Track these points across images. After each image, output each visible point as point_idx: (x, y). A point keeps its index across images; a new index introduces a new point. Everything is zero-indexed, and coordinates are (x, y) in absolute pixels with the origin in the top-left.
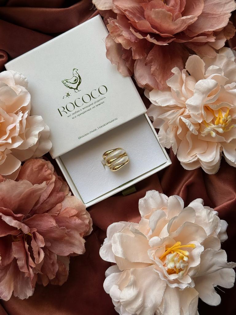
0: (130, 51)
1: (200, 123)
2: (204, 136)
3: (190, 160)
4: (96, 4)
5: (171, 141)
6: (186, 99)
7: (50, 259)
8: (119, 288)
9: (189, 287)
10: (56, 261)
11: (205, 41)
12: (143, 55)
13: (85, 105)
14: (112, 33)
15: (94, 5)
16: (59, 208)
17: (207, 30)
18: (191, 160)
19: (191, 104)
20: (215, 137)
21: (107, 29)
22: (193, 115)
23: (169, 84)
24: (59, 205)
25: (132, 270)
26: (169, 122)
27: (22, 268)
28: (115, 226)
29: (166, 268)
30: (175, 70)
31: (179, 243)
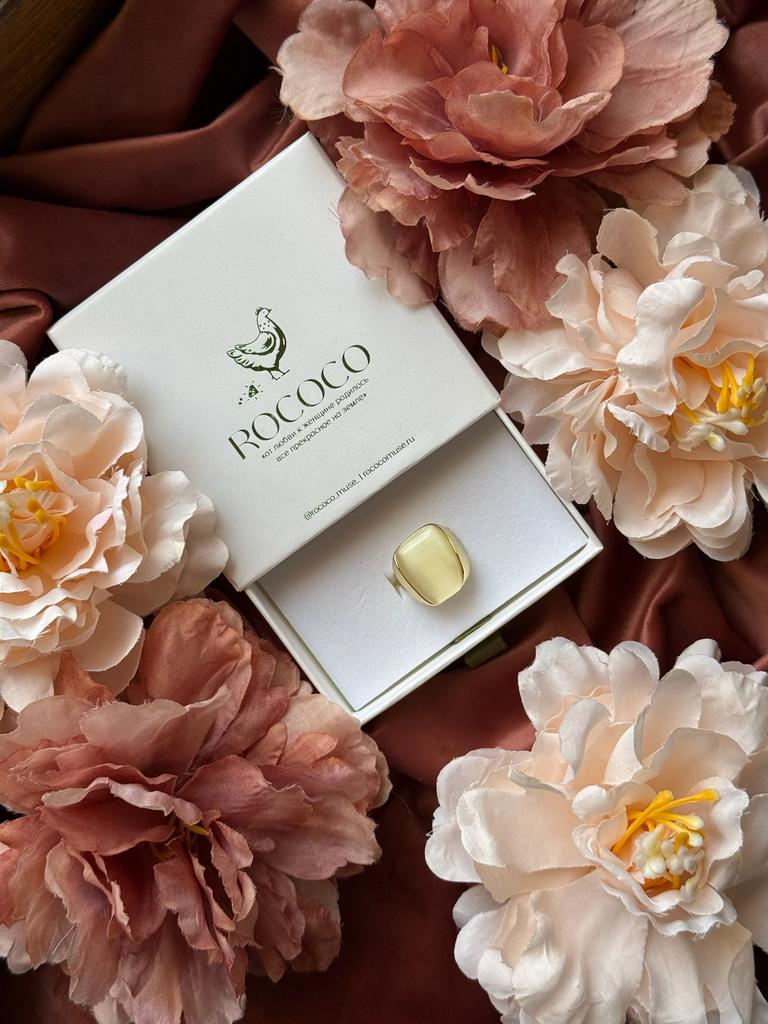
0: (420, 231)
1: (670, 414)
2: (689, 450)
3: (658, 528)
4: (292, 104)
5: (590, 481)
6: (617, 348)
7: (278, 898)
8: (503, 962)
9: (721, 924)
10: (295, 903)
11: (644, 159)
12: (460, 234)
13: (310, 412)
14: (356, 184)
15: (289, 108)
16: (281, 739)
17: (645, 125)
18: (661, 529)
19: (632, 362)
20: (725, 449)
21: (341, 174)
22: (645, 392)
23: (556, 312)
24: (276, 728)
25: (533, 896)
26: (574, 422)
27: (196, 937)
28: (459, 768)
29: (640, 878)
30: (566, 265)
31: (667, 794)
